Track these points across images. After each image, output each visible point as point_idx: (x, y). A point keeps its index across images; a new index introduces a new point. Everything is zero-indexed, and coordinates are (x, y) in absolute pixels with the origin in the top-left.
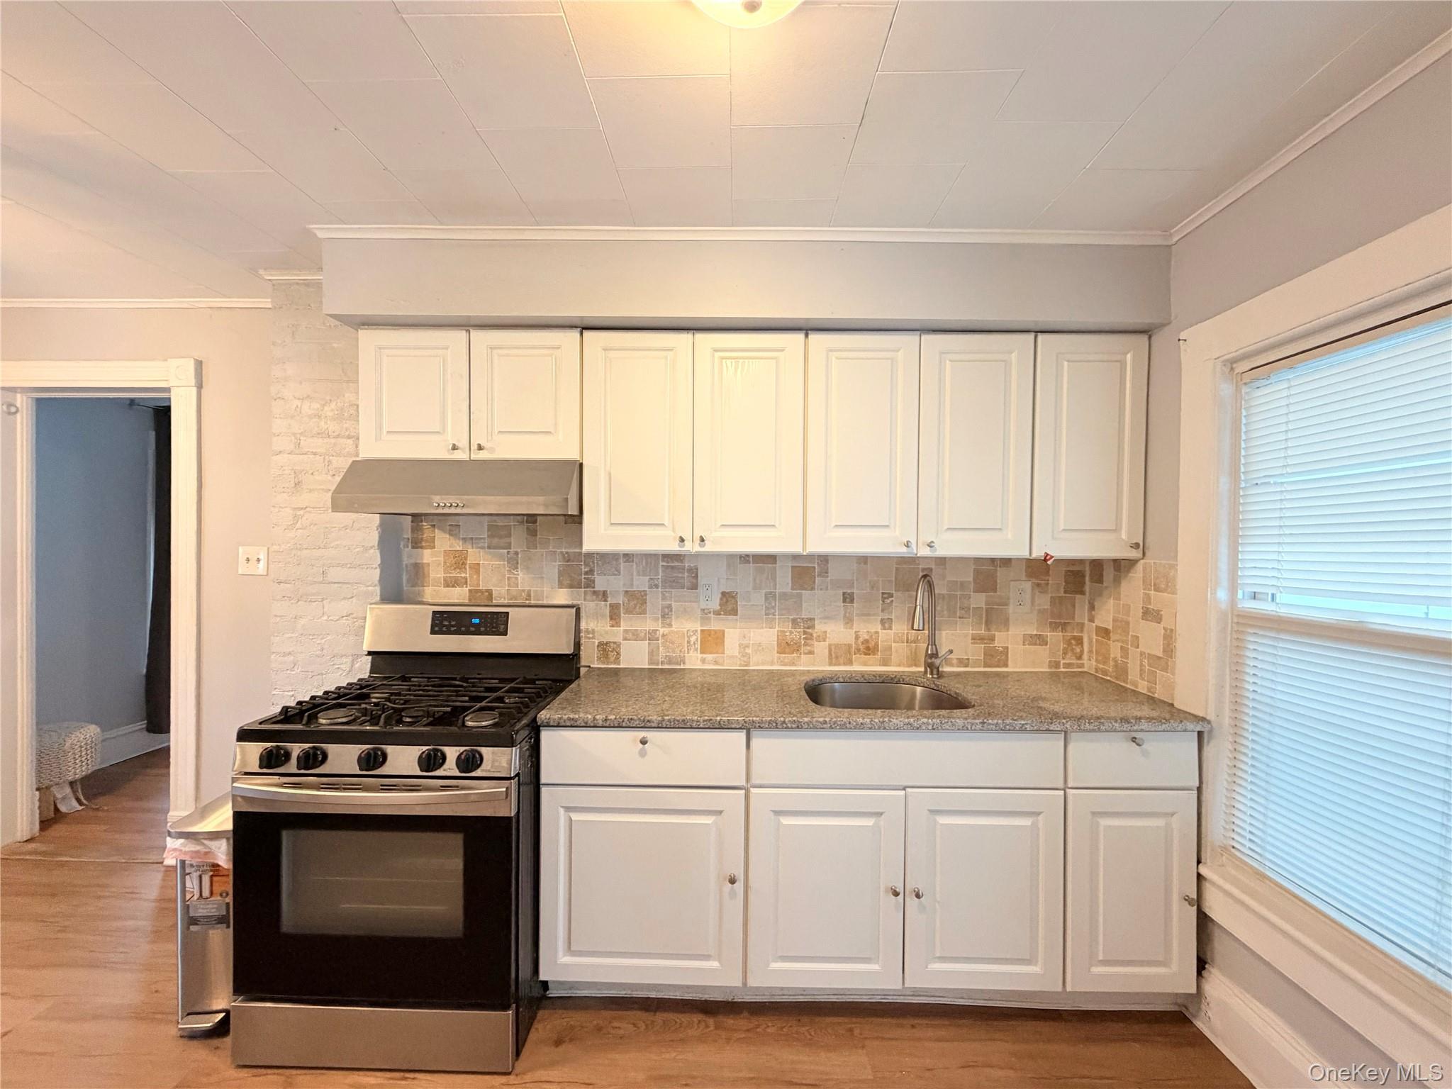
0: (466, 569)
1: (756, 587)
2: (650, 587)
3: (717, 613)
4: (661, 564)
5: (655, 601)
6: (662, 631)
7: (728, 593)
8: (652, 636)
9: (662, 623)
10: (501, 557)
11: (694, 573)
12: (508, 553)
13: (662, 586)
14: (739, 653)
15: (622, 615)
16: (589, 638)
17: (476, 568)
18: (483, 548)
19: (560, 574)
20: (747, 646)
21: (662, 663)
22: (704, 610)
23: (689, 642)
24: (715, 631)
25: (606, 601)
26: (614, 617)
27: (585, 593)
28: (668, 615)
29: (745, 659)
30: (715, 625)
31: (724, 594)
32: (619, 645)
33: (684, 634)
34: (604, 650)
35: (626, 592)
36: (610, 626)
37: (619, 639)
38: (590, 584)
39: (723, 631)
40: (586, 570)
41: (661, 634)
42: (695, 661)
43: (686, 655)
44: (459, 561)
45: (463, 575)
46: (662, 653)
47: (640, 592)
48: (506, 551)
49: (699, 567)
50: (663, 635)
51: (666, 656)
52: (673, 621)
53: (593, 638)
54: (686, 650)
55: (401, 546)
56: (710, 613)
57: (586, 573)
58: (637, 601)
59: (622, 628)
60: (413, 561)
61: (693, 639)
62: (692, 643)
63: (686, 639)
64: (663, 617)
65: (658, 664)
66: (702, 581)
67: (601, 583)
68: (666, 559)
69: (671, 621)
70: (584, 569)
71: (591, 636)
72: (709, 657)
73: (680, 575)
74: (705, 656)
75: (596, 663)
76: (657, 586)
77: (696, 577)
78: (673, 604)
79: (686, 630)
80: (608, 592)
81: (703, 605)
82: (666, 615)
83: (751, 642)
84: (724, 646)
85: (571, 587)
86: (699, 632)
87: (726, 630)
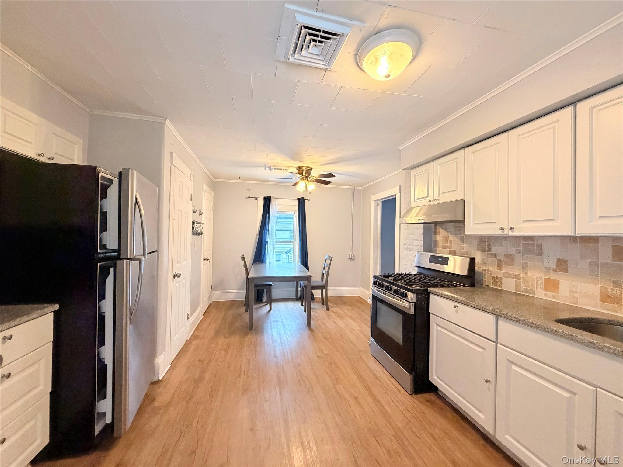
0: (448, 242)
1: (582, 257)
2: (516, 253)
3: (554, 270)
4: (522, 242)
5: (519, 259)
6: (522, 275)
7: (561, 260)
8: (517, 277)
9: (522, 272)
10: (457, 238)
11: (540, 247)
12: (461, 236)
13: (522, 253)
14: (570, 295)
15: (503, 265)
16: (489, 274)
17: (451, 242)
18: (453, 235)
19: (478, 245)
20: (576, 292)
21: (522, 291)
22: (546, 267)
23: (537, 283)
24: (553, 280)
25: (496, 258)
26: (500, 266)
27: (488, 254)
28: (525, 268)
29: (574, 300)
30: (553, 276)
31: (559, 260)
32: (502, 279)
33: (534, 279)
34: (495, 280)
35: (505, 255)
36: (498, 270)
37: (502, 276)
38: (490, 250)
39: (559, 281)
40: (488, 244)
41: (522, 277)
42: (540, 294)
43: (535, 290)
44: (446, 239)
45: (447, 244)
46: (522, 287)
47: (511, 255)
48: (460, 236)
49: (542, 244)
50: (523, 278)
51: (524, 288)
52: (528, 271)
53: (491, 274)
54: (536, 287)
55: (432, 234)
56: (550, 269)
57: (488, 245)
58: (510, 260)
59: (503, 271)
60: (435, 239)
61: (539, 282)
62: (539, 284)
63: (536, 282)
64: (523, 268)
65: (520, 292)
66: (545, 251)
67: (494, 250)
68: (524, 239)
69: (527, 271)
70: (487, 244)
71: (490, 273)
72: (550, 294)
73: (532, 248)
74: (546, 292)
75: (492, 285)
76: (520, 253)
77: (541, 249)
78: (529, 263)
79: (535, 277)
80: (497, 254)
81: (546, 264)
82: (524, 267)
83: (579, 290)
84: (559, 289)
85: (482, 251)
86: (543, 279)
87: (560, 280)
